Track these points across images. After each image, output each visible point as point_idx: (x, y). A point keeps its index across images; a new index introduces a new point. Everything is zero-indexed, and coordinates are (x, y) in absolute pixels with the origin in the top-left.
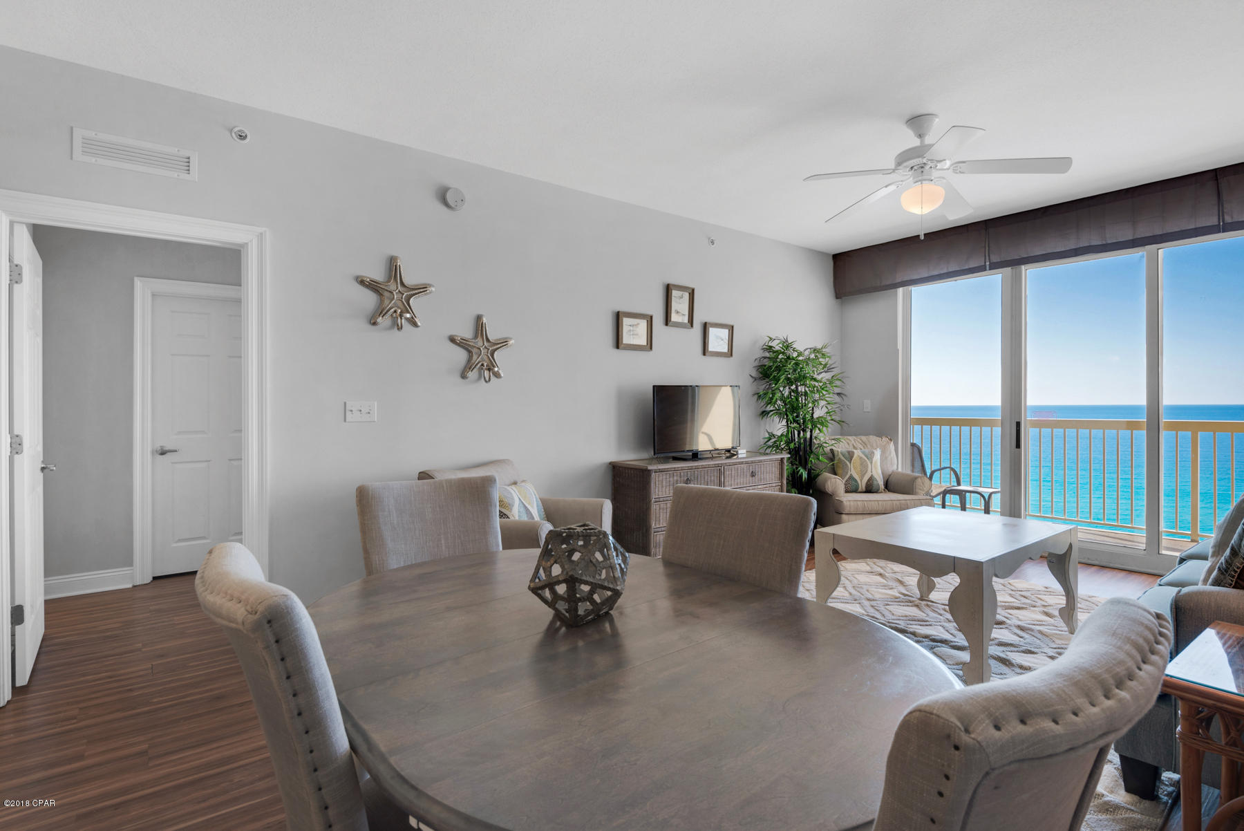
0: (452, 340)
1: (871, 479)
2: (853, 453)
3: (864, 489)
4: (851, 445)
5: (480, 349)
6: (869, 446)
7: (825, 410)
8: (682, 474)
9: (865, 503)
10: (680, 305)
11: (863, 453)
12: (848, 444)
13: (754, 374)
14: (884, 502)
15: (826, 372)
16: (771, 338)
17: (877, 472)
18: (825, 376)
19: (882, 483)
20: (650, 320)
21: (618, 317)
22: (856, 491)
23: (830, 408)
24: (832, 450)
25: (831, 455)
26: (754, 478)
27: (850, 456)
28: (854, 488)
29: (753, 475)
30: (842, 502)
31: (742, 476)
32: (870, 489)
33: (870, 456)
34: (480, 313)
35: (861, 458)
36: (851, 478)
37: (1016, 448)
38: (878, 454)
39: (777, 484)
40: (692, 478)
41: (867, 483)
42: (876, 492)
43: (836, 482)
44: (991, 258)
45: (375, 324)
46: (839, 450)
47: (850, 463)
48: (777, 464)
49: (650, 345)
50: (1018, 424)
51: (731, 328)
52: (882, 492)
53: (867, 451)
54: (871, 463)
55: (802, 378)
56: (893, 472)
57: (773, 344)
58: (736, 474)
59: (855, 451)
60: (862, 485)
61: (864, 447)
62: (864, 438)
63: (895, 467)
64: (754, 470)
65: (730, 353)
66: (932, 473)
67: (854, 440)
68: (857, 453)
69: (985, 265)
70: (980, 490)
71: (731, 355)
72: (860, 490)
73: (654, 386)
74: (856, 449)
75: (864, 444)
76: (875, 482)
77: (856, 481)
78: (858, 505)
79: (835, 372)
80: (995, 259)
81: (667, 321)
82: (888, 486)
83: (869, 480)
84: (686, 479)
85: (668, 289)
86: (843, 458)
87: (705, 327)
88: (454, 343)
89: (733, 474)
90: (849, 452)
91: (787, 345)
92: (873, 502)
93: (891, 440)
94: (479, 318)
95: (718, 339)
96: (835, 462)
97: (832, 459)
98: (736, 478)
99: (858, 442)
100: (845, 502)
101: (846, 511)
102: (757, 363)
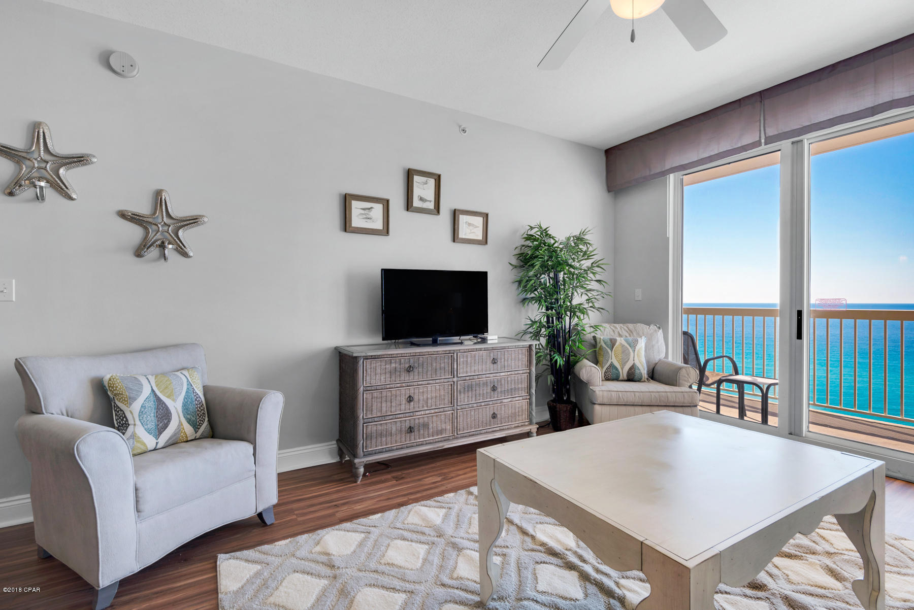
0: (123, 215)
1: (633, 368)
2: (616, 340)
3: (626, 378)
4: (617, 333)
5: (157, 225)
6: (634, 334)
7: (585, 297)
8: (402, 361)
9: (620, 393)
10: (423, 190)
11: (626, 341)
12: (614, 331)
13: (514, 261)
14: (641, 394)
15: (586, 259)
16: (531, 227)
17: (641, 361)
18: (586, 264)
19: (646, 372)
20: (386, 203)
21: (346, 200)
22: (616, 379)
23: (590, 295)
24: (594, 337)
25: (593, 342)
26: (495, 365)
27: (613, 343)
28: (614, 376)
29: (494, 361)
30: (594, 391)
31: (480, 363)
32: (632, 377)
33: (633, 344)
34: (160, 188)
35: (623, 346)
36: (612, 365)
37: (798, 338)
38: (642, 343)
39: (524, 371)
40: (416, 365)
41: (628, 371)
42: (639, 381)
43: (591, 370)
44: (767, 131)
45: (11, 194)
46: (602, 338)
47: (612, 351)
48: (525, 351)
49: (386, 231)
50: (800, 313)
51: (486, 216)
52: (644, 381)
53: (630, 339)
54: (634, 351)
55: (559, 265)
56: (660, 360)
57: (532, 232)
58: (473, 361)
59: (618, 339)
60: (624, 373)
61: (629, 335)
62: (631, 326)
63: (663, 355)
64: (495, 357)
65: (485, 241)
66: (706, 362)
67: (621, 327)
68: (620, 341)
69: (760, 141)
70: (760, 380)
71: (486, 243)
72: (621, 378)
73: (382, 270)
74: (620, 336)
75: (631, 332)
76: (637, 371)
77: (617, 369)
78: (611, 395)
79: (596, 258)
80: (771, 132)
81: (409, 206)
82: (653, 375)
83: (630, 369)
84: (407, 366)
85: (409, 175)
86: (604, 346)
87: (455, 214)
88: (124, 218)
89: (469, 361)
90: (611, 340)
91: (545, 233)
92: (629, 394)
93: (659, 328)
94: (158, 193)
95: (470, 228)
96: (597, 349)
97: (595, 346)
98: (473, 364)
99: (624, 329)
100: (597, 392)
101: (599, 402)
102: (518, 251)
